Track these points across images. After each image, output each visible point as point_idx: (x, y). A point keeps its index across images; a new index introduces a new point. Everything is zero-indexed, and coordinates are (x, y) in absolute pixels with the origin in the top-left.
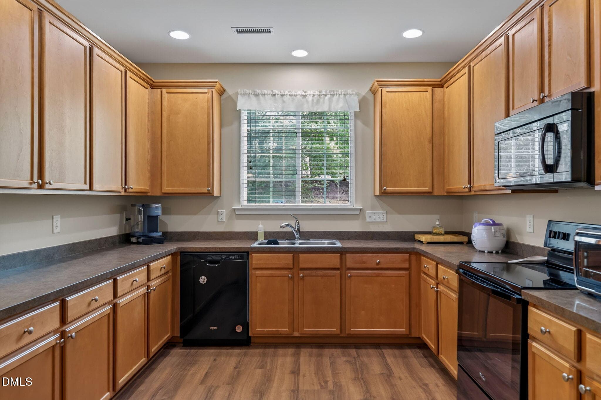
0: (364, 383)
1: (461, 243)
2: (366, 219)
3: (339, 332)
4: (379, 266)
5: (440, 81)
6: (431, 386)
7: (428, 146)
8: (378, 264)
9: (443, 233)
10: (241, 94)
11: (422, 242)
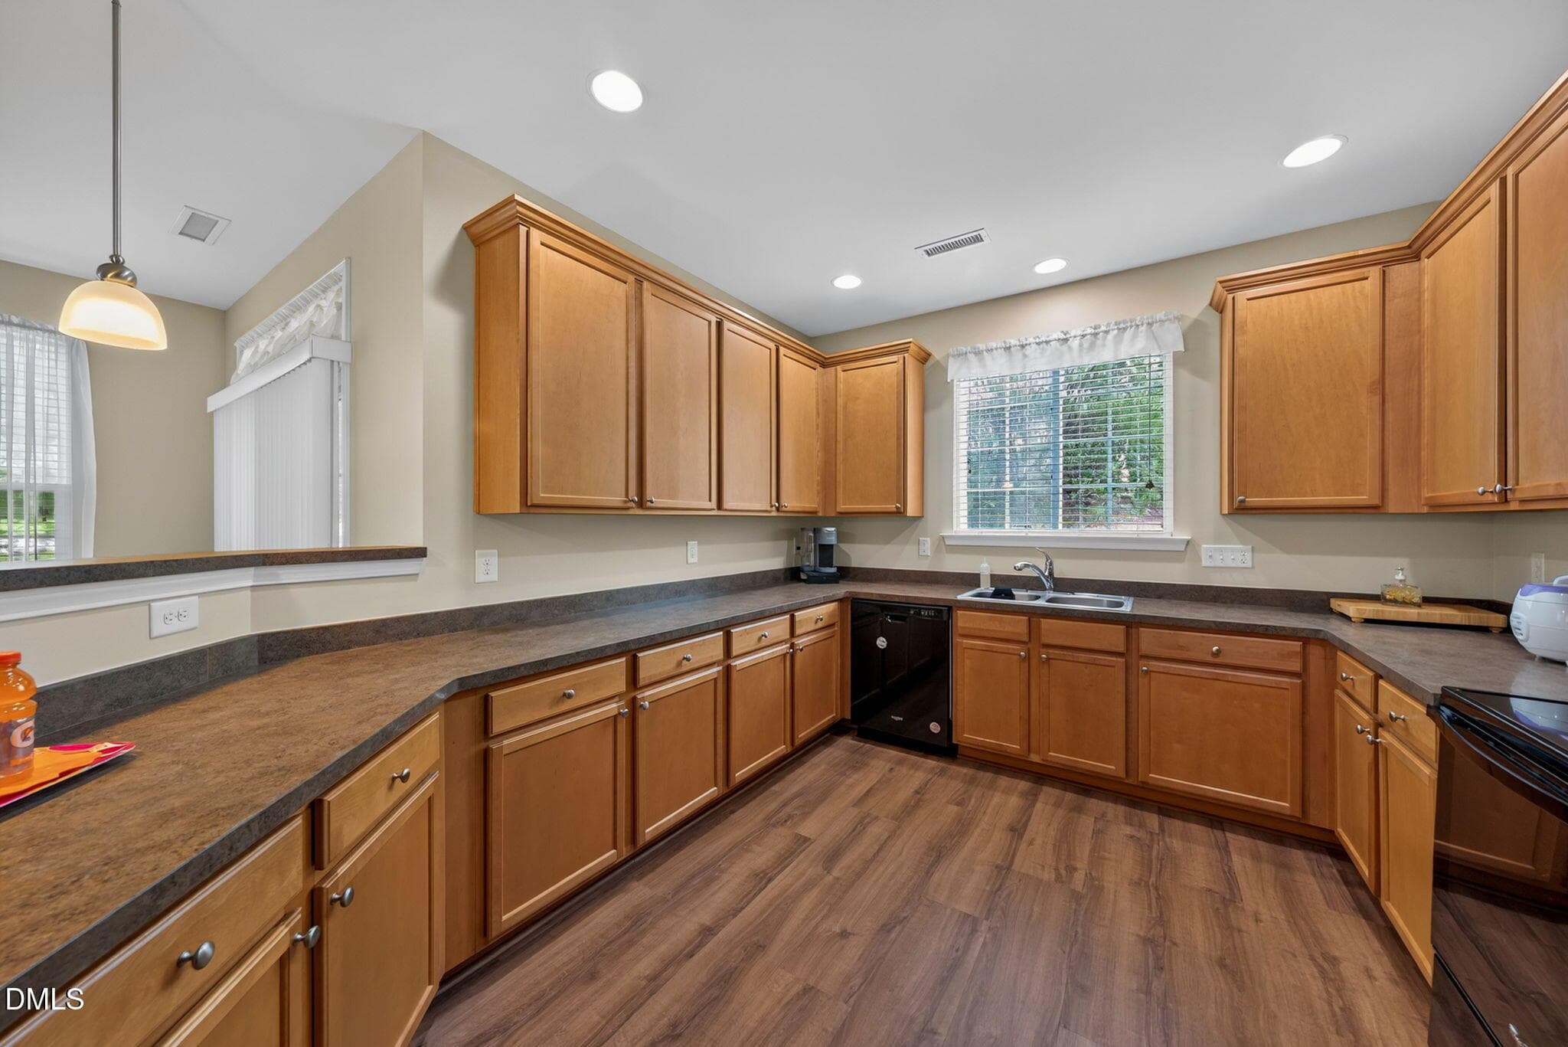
1: (1483, 630)
2: (1200, 560)
3: (1122, 774)
4: (1217, 660)
5: (1409, 247)
6: (1348, 970)
7: (1366, 404)
8: (1218, 654)
9: (1416, 600)
10: (953, 356)
11: (1348, 618)
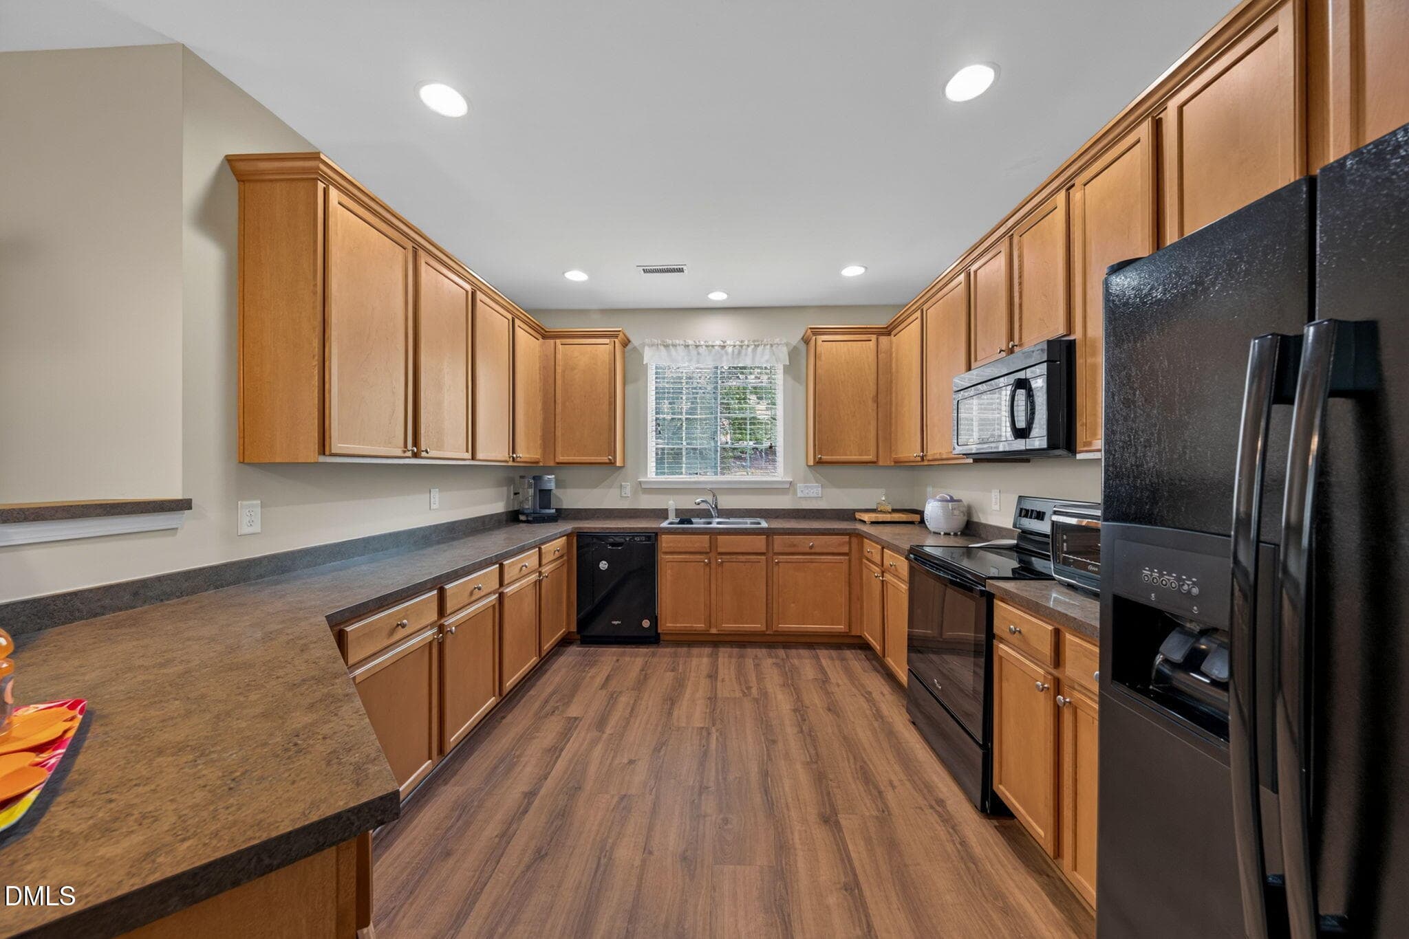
0: (795, 689)
1: (912, 523)
2: (797, 494)
3: (765, 629)
4: (813, 551)
5: (886, 328)
6: (876, 695)
7: (871, 406)
8: (811, 547)
9: (890, 511)
10: (649, 346)
11: (864, 522)
